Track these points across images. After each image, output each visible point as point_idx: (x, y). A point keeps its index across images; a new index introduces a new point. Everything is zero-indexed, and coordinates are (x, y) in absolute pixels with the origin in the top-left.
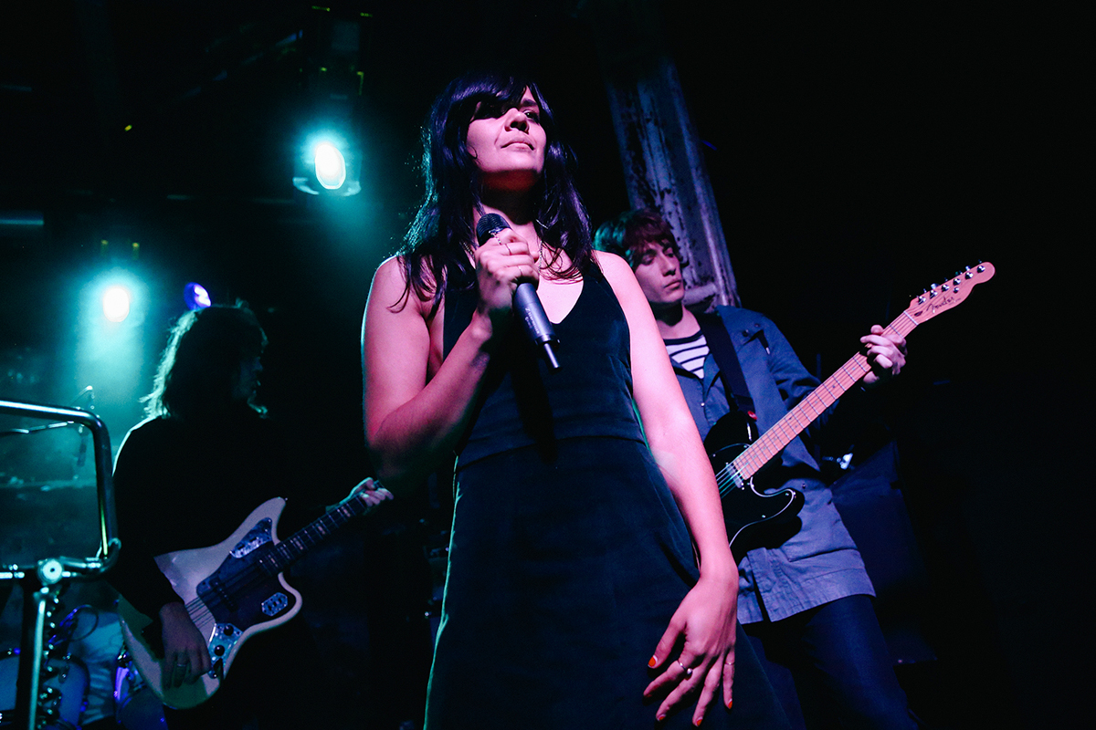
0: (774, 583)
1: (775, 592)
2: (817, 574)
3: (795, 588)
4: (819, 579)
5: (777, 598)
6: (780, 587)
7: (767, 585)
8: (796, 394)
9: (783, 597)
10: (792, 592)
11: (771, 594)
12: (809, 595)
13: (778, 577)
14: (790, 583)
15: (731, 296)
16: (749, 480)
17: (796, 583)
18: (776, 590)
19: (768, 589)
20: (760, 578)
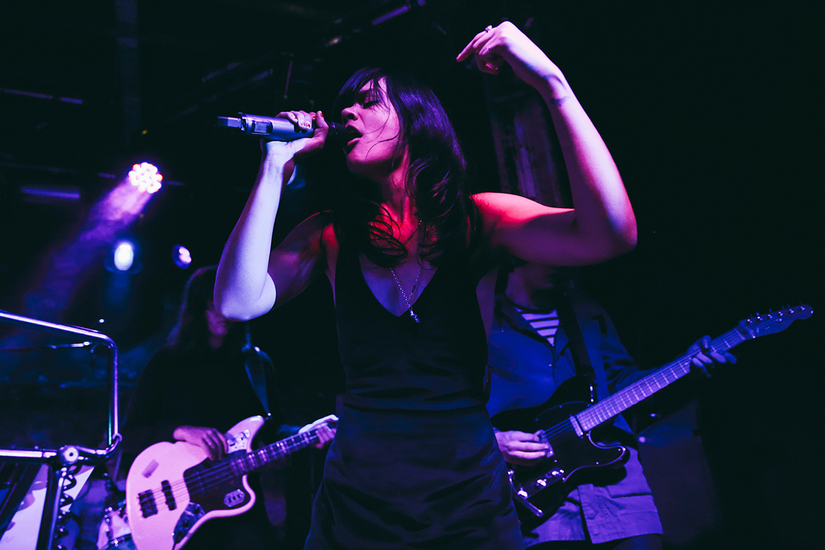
0: (597, 512)
1: (597, 520)
2: (632, 511)
3: (614, 520)
4: (633, 515)
5: (598, 525)
6: (602, 517)
7: (591, 514)
9: (603, 525)
10: (611, 523)
11: (593, 521)
12: (625, 527)
13: (601, 508)
14: (610, 514)
16: (587, 432)
17: (615, 516)
18: (598, 518)
19: (591, 517)
20: (586, 506)
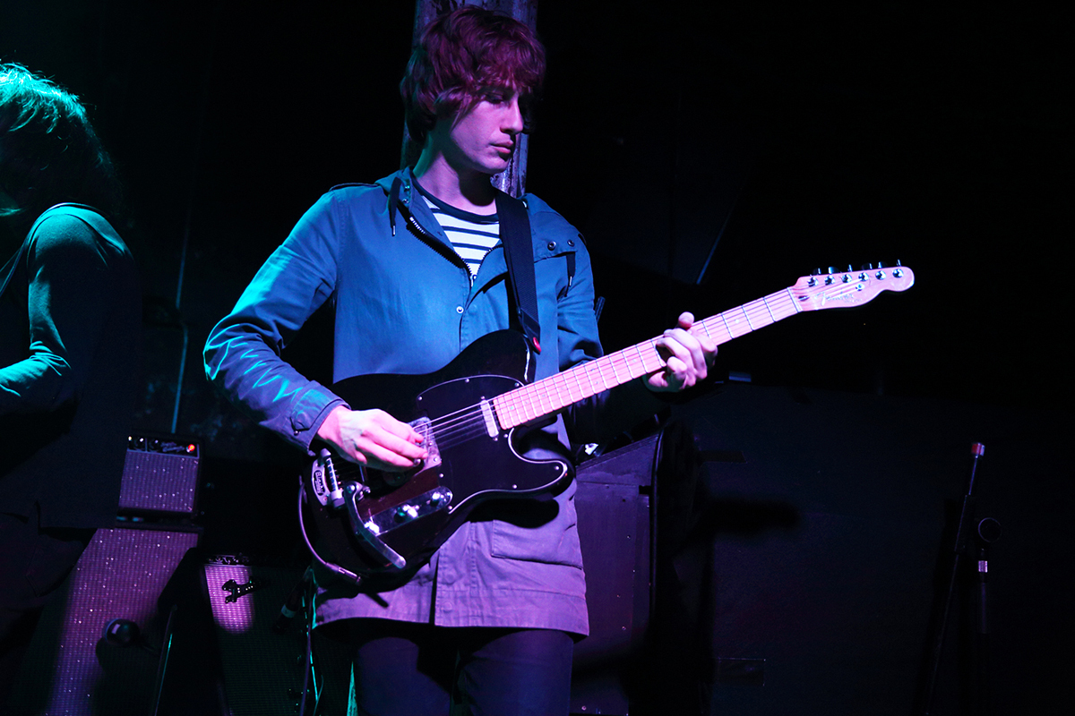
0: (461, 576)
1: (456, 588)
2: (520, 587)
3: (483, 593)
4: (518, 593)
5: (456, 598)
6: (466, 585)
7: (449, 578)
8: (574, 357)
9: (463, 600)
10: (478, 597)
11: (451, 589)
12: (498, 608)
13: (469, 571)
14: (481, 584)
15: (514, 184)
16: (508, 431)
17: (487, 587)
18: (460, 586)
19: (449, 582)
20: (445, 562)
